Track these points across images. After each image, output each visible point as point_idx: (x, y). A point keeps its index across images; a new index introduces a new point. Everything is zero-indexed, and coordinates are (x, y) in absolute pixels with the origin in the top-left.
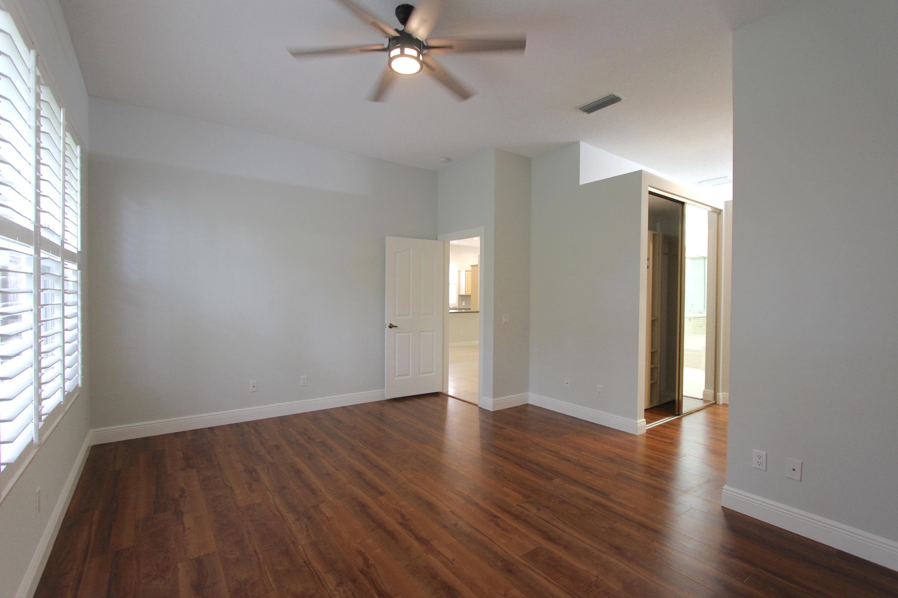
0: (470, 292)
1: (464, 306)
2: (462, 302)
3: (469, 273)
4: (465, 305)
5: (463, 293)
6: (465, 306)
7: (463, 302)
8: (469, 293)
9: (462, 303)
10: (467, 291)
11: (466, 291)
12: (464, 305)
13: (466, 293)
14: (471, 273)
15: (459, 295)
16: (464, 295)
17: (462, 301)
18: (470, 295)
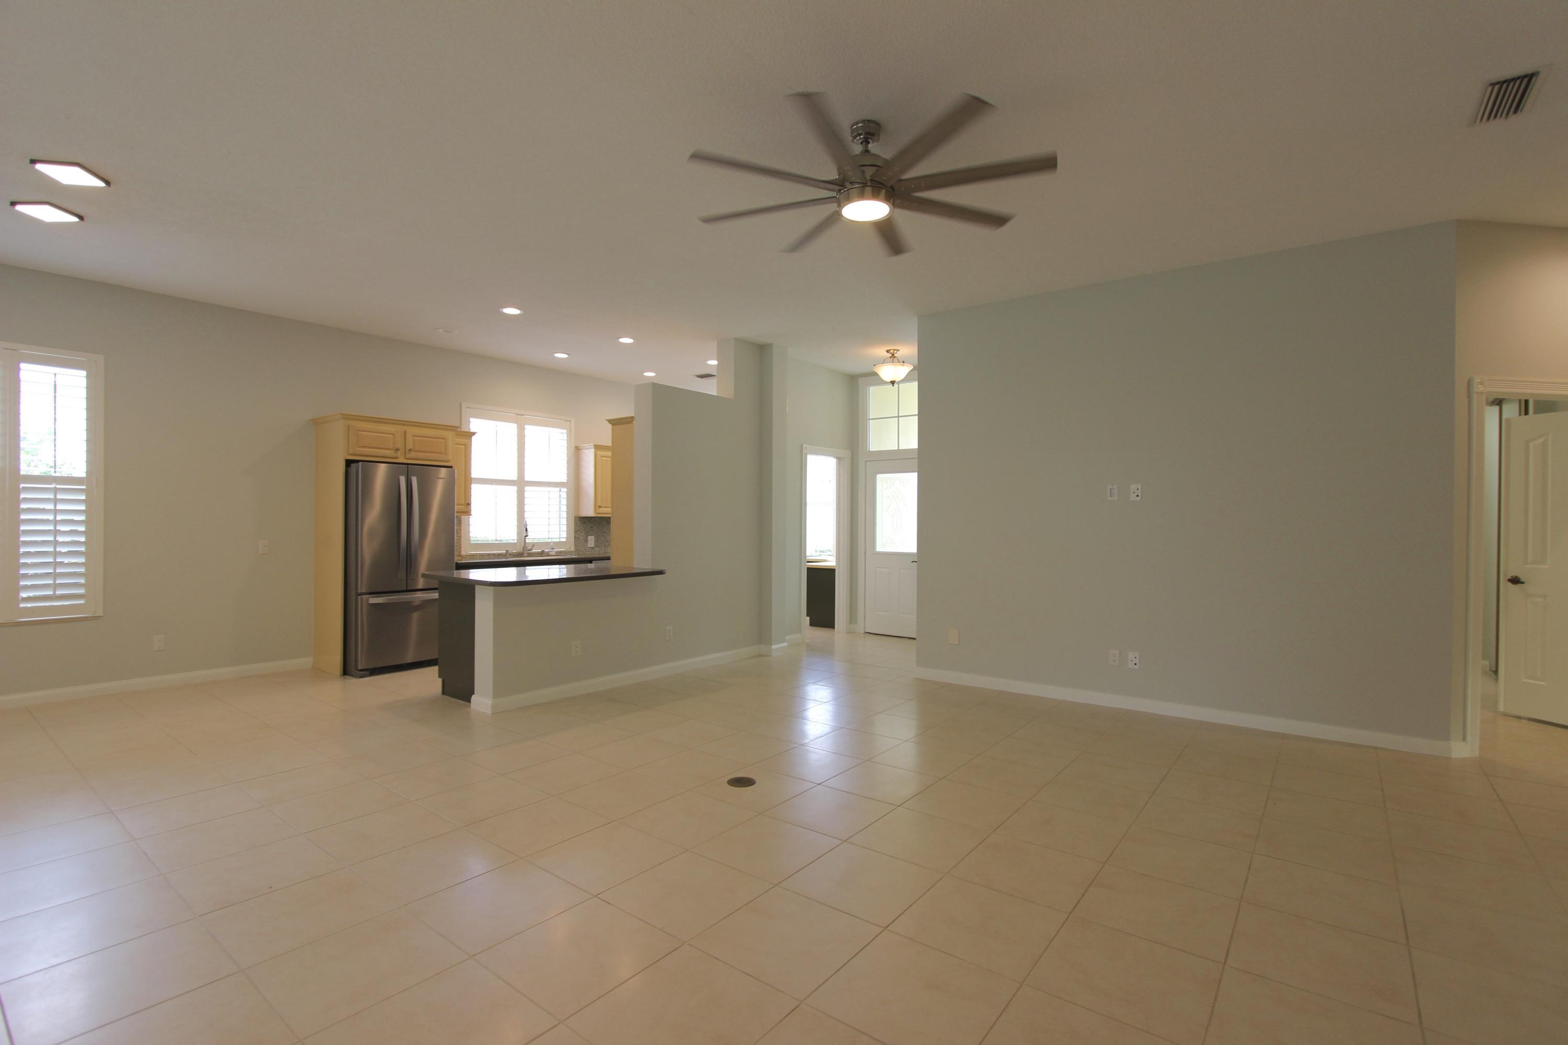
0: (609, 510)
1: (592, 548)
2: (587, 537)
3: (605, 453)
4: (596, 546)
5: (589, 511)
6: (597, 549)
7: (590, 538)
8: (606, 511)
9: (586, 541)
10: (600, 507)
11: (597, 506)
12: (593, 546)
13: (597, 511)
14: (610, 454)
15: (576, 517)
16: (591, 518)
17: (587, 534)
18: (610, 518)
